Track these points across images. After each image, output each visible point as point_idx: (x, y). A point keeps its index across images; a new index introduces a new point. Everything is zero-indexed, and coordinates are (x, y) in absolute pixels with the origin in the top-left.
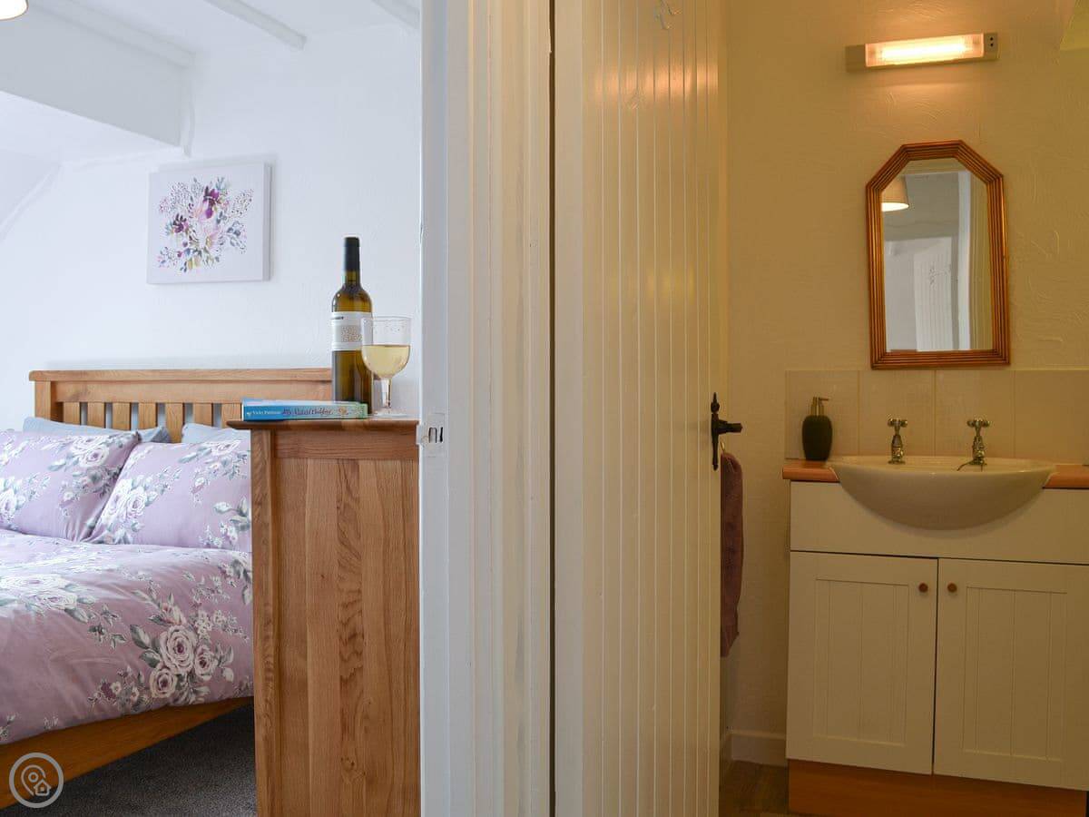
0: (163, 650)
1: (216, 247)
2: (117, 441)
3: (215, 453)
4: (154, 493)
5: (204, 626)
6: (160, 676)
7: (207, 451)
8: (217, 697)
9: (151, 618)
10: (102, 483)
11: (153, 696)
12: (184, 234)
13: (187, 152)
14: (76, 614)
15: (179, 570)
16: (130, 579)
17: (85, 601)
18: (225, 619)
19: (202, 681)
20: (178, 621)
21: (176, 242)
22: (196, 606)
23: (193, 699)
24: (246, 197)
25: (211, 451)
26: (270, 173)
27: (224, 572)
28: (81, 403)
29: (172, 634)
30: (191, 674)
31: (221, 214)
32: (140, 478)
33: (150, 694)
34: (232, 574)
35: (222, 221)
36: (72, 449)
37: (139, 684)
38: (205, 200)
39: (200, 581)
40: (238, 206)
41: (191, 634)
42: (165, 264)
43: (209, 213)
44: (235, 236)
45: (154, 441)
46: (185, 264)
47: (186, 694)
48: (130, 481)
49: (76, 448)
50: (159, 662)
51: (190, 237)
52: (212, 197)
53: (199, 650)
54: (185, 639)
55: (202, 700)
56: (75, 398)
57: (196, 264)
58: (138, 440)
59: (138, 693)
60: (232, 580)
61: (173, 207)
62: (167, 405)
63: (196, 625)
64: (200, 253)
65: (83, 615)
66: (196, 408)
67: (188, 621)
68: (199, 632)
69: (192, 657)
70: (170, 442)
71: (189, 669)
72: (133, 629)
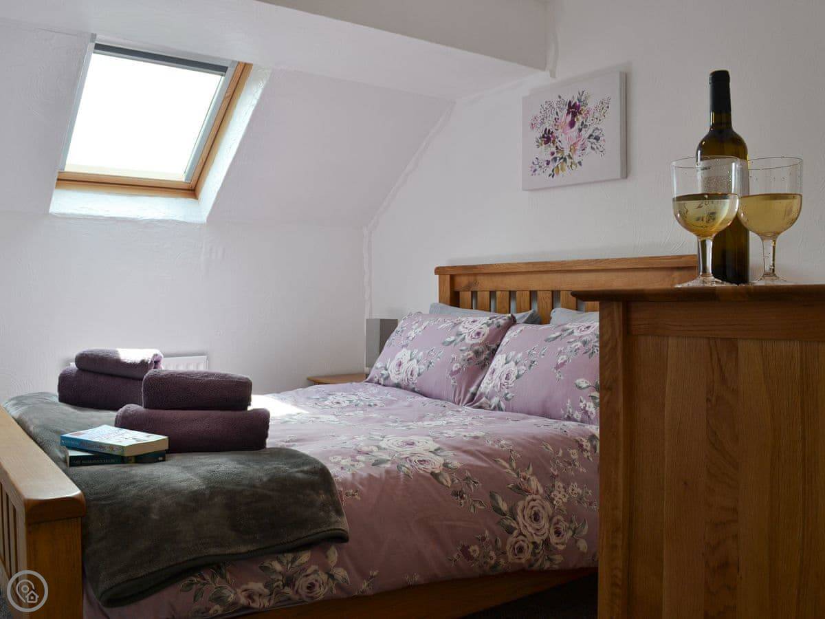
0: (520, 518)
1: (578, 152)
2: (495, 322)
3: (577, 333)
4: (523, 367)
5: (560, 497)
6: (516, 543)
7: (569, 331)
8: (571, 566)
9: (510, 486)
10: (484, 357)
11: (510, 560)
12: (552, 144)
13: (553, 75)
14: (441, 478)
15: (538, 441)
16: (493, 447)
17: (450, 465)
18: (581, 492)
19: (556, 549)
20: (535, 492)
21: (545, 152)
22: (553, 477)
23: (547, 565)
24: (604, 105)
25: (572, 332)
26: (626, 81)
27: (581, 446)
28: (472, 292)
29: (529, 503)
30: (546, 542)
31: (583, 123)
32: (512, 354)
33: (506, 559)
34: (589, 448)
35: (583, 129)
36: (461, 328)
37: (496, 549)
38: (568, 113)
39: (557, 453)
40: (597, 115)
41: (547, 504)
42: (537, 172)
43: (572, 124)
44: (595, 141)
45: (526, 322)
46: (553, 171)
47: (540, 561)
48: (505, 356)
49: (464, 327)
50: (515, 529)
51: (557, 147)
52: (574, 109)
53: (555, 520)
54: (541, 509)
55: (556, 567)
56: (468, 287)
57: (562, 169)
58: (513, 322)
59: (495, 557)
60: (589, 454)
61: (542, 123)
62: (538, 292)
63: (552, 496)
64: (565, 160)
65: (447, 479)
66: (563, 295)
67: (545, 492)
68: (555, 502)
69: (547, 526)
70: (541, 323)
71: (544, 538)
72: (492, 497)
